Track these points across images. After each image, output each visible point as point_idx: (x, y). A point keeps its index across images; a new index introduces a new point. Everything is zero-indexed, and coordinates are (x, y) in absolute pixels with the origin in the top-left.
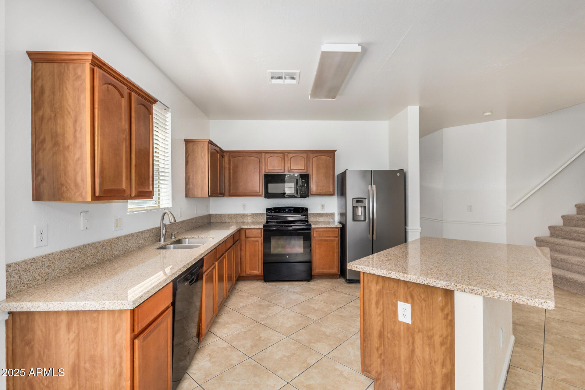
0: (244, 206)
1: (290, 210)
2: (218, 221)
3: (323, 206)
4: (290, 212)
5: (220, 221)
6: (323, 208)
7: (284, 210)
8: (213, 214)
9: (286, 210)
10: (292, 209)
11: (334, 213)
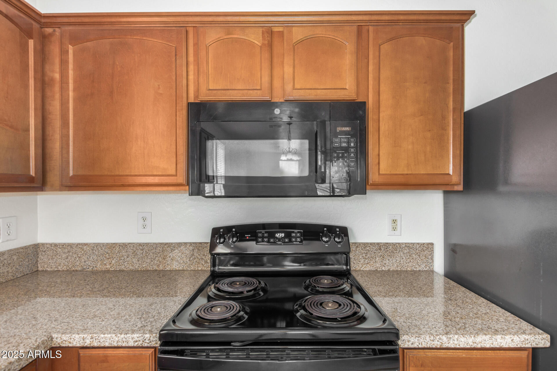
0: (144, 220)
1: (288, 235)
2: (60, 268)
3: (394, 221)
4: (290, 241)
5: (65, 268)
6: (394, 229)
7: (272, 235)
8: (43, 244)
9: (277, 235)
10: (296, 231)
11: (432, 244)
